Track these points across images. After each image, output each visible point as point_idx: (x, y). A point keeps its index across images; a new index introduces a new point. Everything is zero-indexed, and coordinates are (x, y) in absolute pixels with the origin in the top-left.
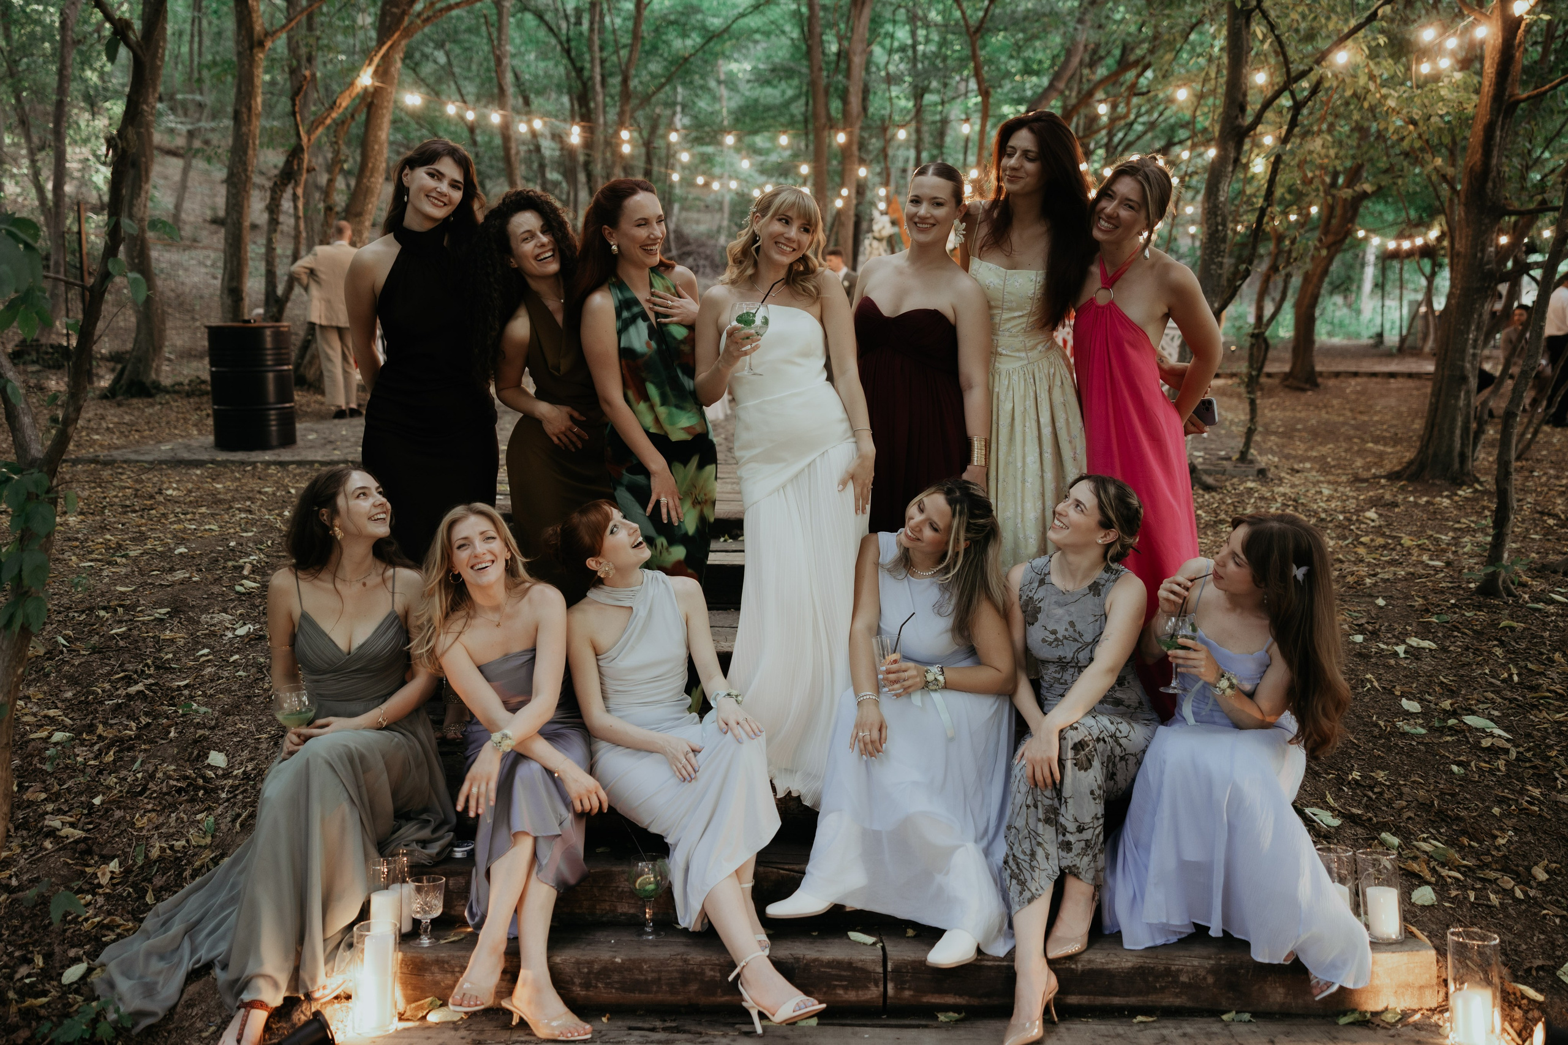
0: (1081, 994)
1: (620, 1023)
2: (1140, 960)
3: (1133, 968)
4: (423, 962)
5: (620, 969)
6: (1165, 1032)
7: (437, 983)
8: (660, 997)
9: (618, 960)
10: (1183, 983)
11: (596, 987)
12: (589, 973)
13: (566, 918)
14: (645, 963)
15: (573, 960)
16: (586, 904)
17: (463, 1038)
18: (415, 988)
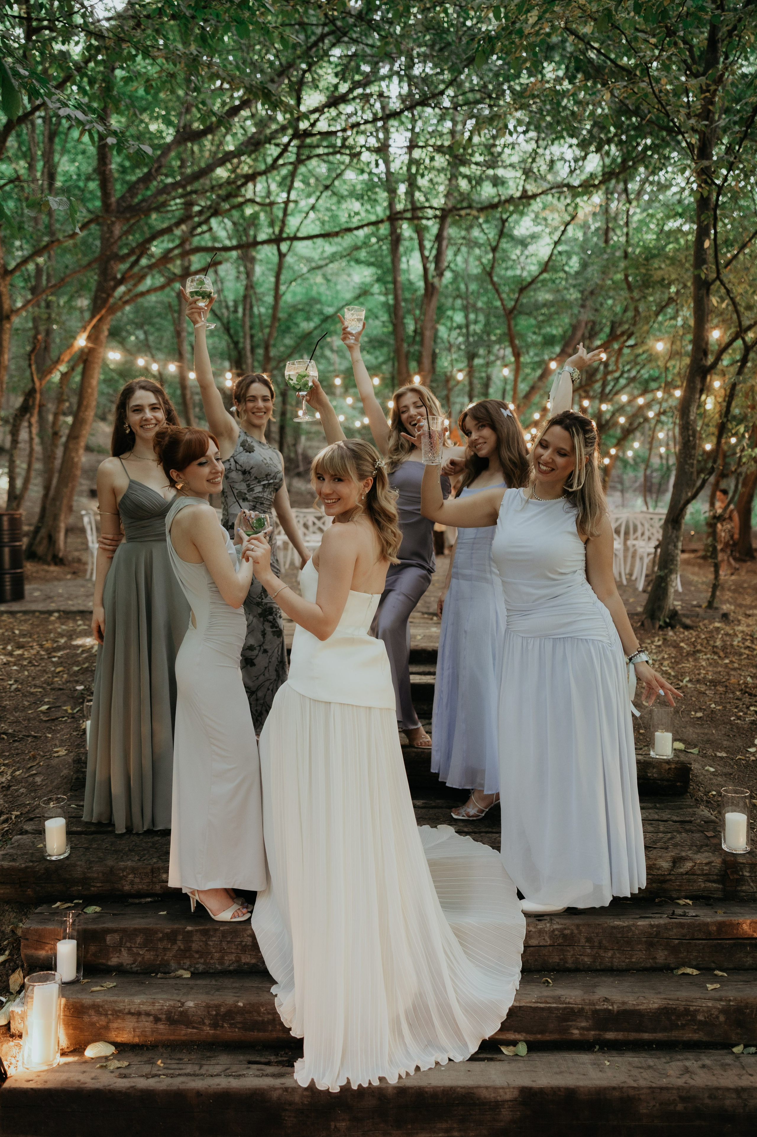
0: (617, 1030)
1: (241, 1058)
2: (665, 1002)
3: (658, 1009)
4: (82, 1006)
5: (241, 1011)
6: (688, 1064)
7: (93, 1024)
8: (274, 1035)
9: (241, 1004)
10: (700, 1021)
11: (222, 1027)
12: (216, 1015)
13: (201, 968)
14: (263, 1006)
15: (204, 1004)
16: (217, 955)
17: (112, 1072)
18: (75, 1028)
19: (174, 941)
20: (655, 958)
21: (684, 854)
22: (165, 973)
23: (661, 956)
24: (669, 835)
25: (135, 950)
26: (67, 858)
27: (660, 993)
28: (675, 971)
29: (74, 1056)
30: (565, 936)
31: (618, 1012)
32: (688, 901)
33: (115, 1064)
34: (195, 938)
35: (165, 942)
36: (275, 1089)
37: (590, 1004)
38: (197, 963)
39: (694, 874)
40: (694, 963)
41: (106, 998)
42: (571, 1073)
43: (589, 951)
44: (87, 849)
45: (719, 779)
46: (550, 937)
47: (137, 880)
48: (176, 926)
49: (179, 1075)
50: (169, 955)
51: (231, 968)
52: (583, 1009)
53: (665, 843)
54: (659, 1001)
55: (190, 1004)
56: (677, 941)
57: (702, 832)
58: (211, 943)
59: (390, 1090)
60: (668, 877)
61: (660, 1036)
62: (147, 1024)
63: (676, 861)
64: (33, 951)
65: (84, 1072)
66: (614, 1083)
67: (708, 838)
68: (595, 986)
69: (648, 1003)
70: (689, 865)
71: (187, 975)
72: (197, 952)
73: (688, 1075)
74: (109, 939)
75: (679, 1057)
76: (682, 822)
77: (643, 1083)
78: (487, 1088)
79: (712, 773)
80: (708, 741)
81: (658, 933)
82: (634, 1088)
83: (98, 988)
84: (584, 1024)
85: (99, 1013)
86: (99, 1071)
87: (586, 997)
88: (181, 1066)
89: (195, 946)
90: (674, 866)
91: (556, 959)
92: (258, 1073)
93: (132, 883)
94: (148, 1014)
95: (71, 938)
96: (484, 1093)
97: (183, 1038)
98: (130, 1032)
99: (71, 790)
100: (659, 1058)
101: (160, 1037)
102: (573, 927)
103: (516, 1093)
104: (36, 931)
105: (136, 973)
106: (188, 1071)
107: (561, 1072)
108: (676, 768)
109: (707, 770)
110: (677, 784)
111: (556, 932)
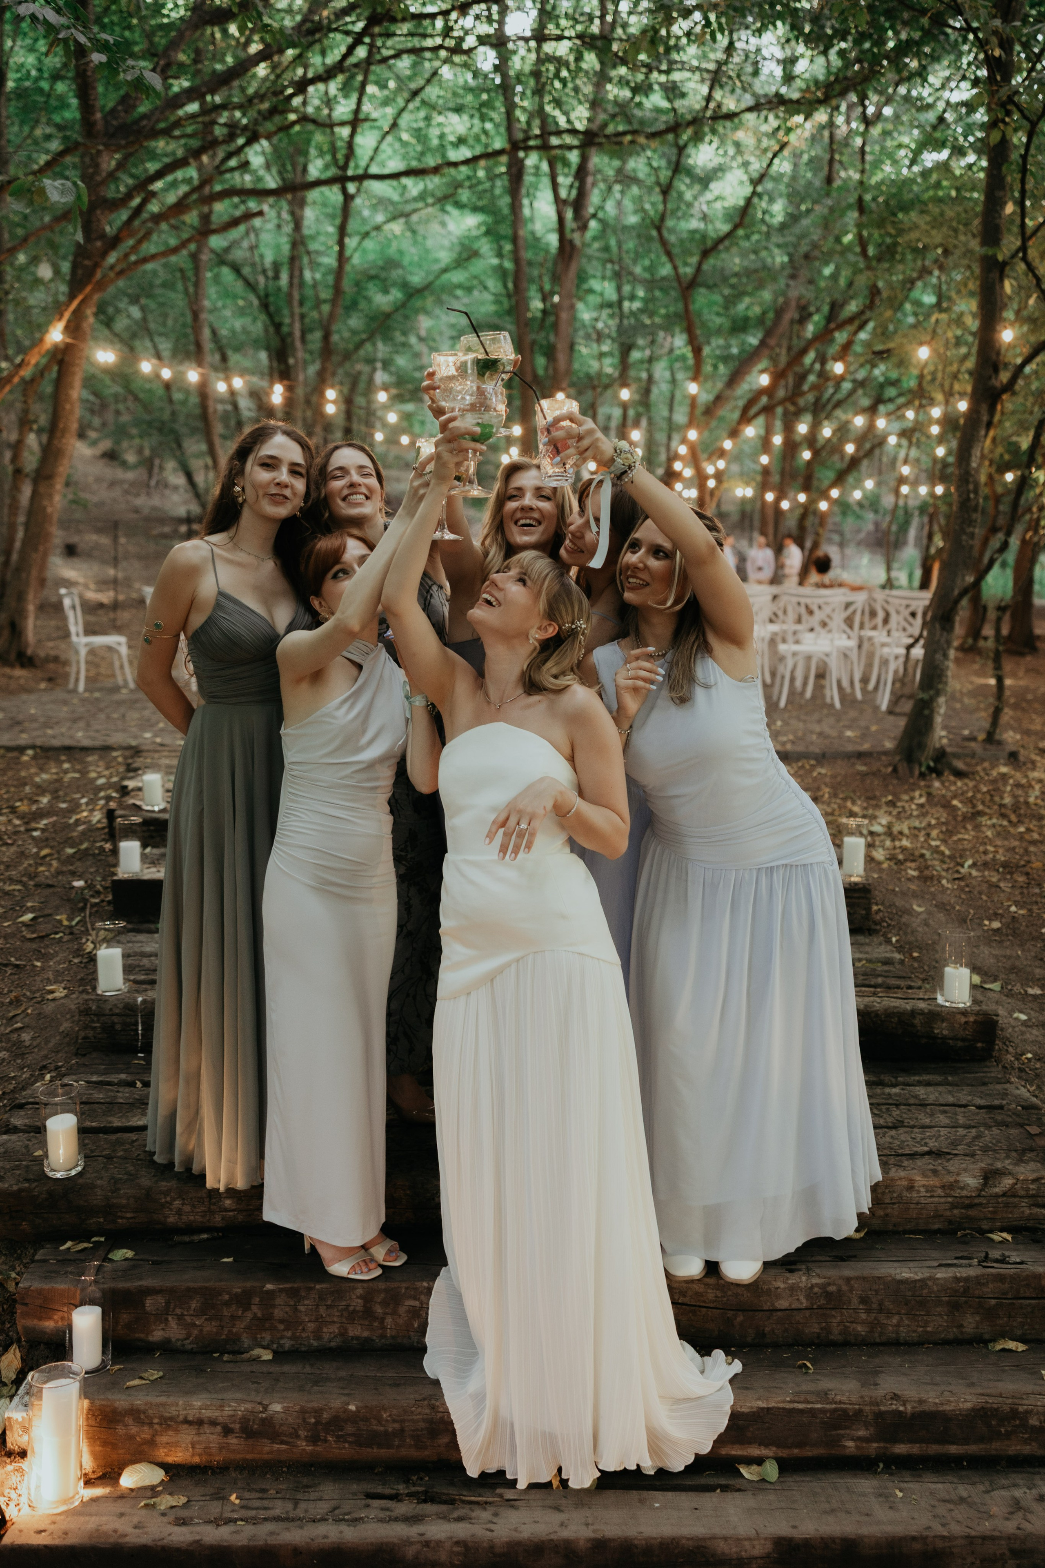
0: (911, 1441)
1: (355, 1487)
2: (982, 1399)
3: (973, 1409)
4: (114, 1411)
5: (353, 1418)
6: (1018, 1493)
7: (131, 1438)
8: (404, 1452)
9: (352, 1407)
10: (1033, 1427)
11: (326, 1441)
12: (317, 1423)
13: (287, 1344)
14: (385, 1410)
15: (297, 1408)
16: (311, 1326)
17: (163, 1514)
18: (105, 1443)
19: (247, 1307)
20: (962, 1326)
21: (999, 1165)
22: (234, 1353)
23: (970, 1323)
24: (974, 1131)
25: (188, 1319)
26: (80, 1174)
27: (973, 1384)
28: (990, 1345)
29: (104, 1485)
30: (828, 1295)
31: (913, 1414)
32: (1005, 1235)
33: (166, 1501)
34: (278, 1301)
35: (234, 1307)
36: (408, 1542)
37: (872, 1403)
38: (282, 1337)
39: (1014, 1196)
40: (1019, 1332)
41: (149, 1399)
42: (848, 1512)
43: (864, 1316)
44: (109, 1158)
45: (1035, 1032)
46: (808, 1297)
47: (187, 1208)
48: (249, 1284)
49: (265, 1519)
50: (240, 1326)
51: (333, 1344)
52: (860, 1411)
53: (969, 1145)
54: (974, 1399)
55: (277, 1407)
56: (993, 1302)
57: (1022, 1126)
58: (302, 1308)
59: (581, 1543)
60: (976, 1201)
61: (973, 1449)
62: (212, 1438)
63: (989, 1176)
64: (36, 1322)
65: (122, 1515)
66: (913, 1529)
67: (1031, 1136)
68: (876, 1373)
69: (958, 1402)
70: (1008, 1182)
71: (267, 1356)
72: (281, 1321)
73: (1020, 1514)
74: (149, 1303)
75: (1005, 1482)
76: (990, 1108)
77: (956, 1529)
78: (725, 1539)
79: (1024, 1023)
80: (1013, 969)
81: (966, 1290)
82: (943, 1538)
83: (136, 1382)
84: (862, 1433)
85: (139, 1422)
86: (144, 1512)
87: (866, 1392)
88: (266, 1503)
89: (278, 1313)
90: (985, 1184)
91: (816, 1329)
92: (382, 1515)
93: (179, 1212)
94: (213, 1423)
95: (92, 1302)
96: (722, 1547)
97: (266, 1457)
98: (187, 1449)
99: (76, 1054)
100: (974, 1484)
101: (232, 1456)
102: (840, 1282)
103: (769, 1546)
104: (40, 1292)
105: (191, 1352)
106: (277, 1512)
107: (833, 1511)
108: (975, 1022)
109: (1017, 1019)
110: (979, 1045)
111: (816, 1290)
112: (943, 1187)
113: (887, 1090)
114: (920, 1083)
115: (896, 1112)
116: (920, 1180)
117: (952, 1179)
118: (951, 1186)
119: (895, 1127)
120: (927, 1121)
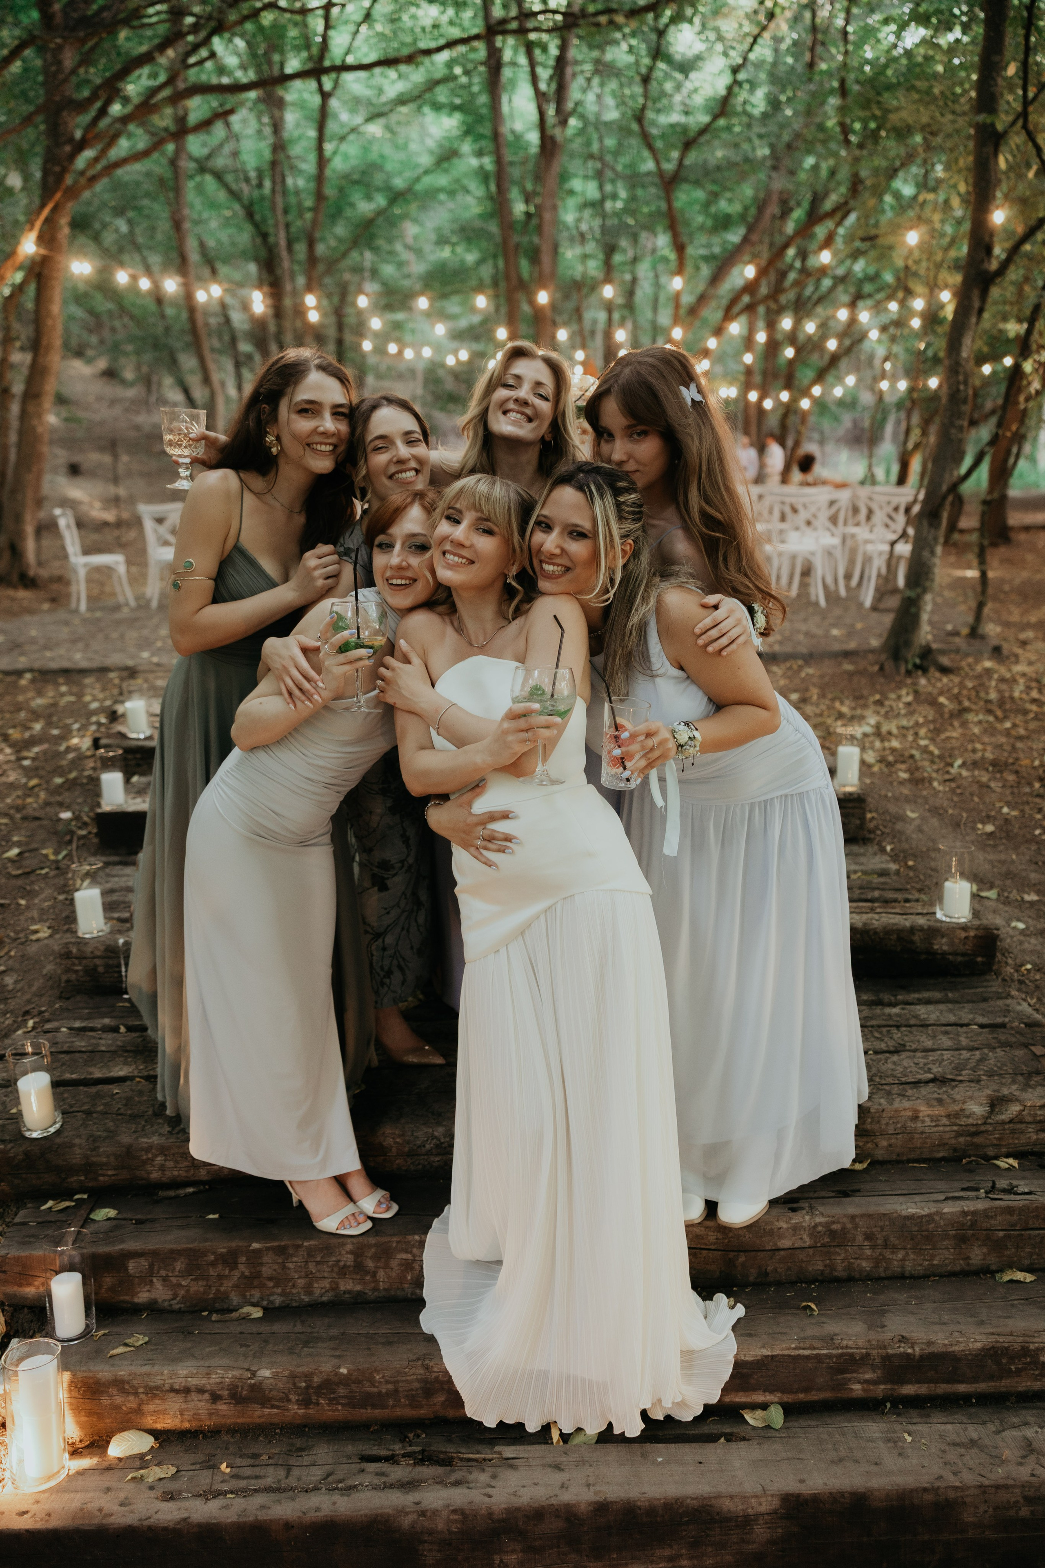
0: (919, 1382)
1: (350, 1449)
2: (992, 1339)
3: (983, 1349)
4: (98, 1382)
5: (345, 1381)
6: (1029, 1433)
7: (117, 1408)
8: (398, 1412)
9: (344, 1371)
10: (1044, 1363)
11: (318, 1404)
12: (307, 1388)
13: (278, 1300)
14: (378, 1372)
15: (287, 1373)
16: (301, 1282)
17: (151, 1488)
18: (90, 1414)
19: (234, 1266)
20: (968, 1258)
21: (1005, 1091)
22: (223, 1312)
23: (977, 1255)
24: (978, 1054)
25: (174, 1280)
26: (58, 1132)
27: (981, 1323)
28: (998, 1276)
29: (91, 1455)
30: (832, 1233)
31: (921, 1356)
32: (1011, 1161)
33: (155, 1473)
34: (265, 1259)
35: (220, 1267)
36: (403, 1513)
37: (879, 1347)
38: (272, 1294)
39: (1021, 1122)
40: (1027, 1262)
41: (133, 1369)
42: (857, 1461)
43: (868, 1252)
44: (88, 1113)
45: (1033, 941)
46: (811, 1235)
47: (170, 1164)
48: (234, 1244)
49: (256, 1491)
50: (227, 1285)
51: (324, 1299)
52: (868, 1354)
53: (974, 1069)
54: (983, 1338)
55: (265, 1373)
56: (1001, 1234)
57: (1026, 1046)
58: (291, 1265)
59: (583, 1506)
60: (983, 1128)
61: (982, 1387)
62: (200, 1405)
63: (996, 1103)
64: (16, 1288)
65: (108, 1490)
66: (925, 1480)
67: (1037, 1058)
68: (883, 1313)
69: (967, 1342)
70: (1014, 1109)
71: (257, 1313)
72: (270, 1279)
73: (1033, 1458)
74: (132, 1266)
75: (1015, 1420)
76: (993, 1027)
77: (969, 1478)
78: (731, 1497)
79: (1022, 932)
80: (1009, 875)
81: (973, 1224)
82: (956, 1488)
83: (121, 1350)
84: (869, 1376)
85: (123, 1391)
86: (131, 1486)
87: (874, 1336)
88: (257, 1471)
89: (266, 1271)
90: (992, 1112)
91: (820, 1266)
92: (377, 1481)
93: (162, 1168)
94: (201, 1391)
95: (72, 1269)
96: (727, 1505)
97: (258, 1421)
98: (175, 1416)
99: (60, 998)
100: (984, 1423)
101: (223, 1421)
102: (845, 1220)
103: (776, 1503)
104: (18, 1259)
105: (179, 1312)
106: (269, 1481)
107: (841, 1460)
108: (975, 937)
109: (1015, 928)
110: (979, 959)
111: (820, 1228)
112: (948, 1116)
113: (887, 1010)
114: (920, 1002)
115: (897, 1035)
116: (924, 1110)
117: (957, 1108)
118: (956, 1115)
119: (896, 1052)
120: (929, 1044)
